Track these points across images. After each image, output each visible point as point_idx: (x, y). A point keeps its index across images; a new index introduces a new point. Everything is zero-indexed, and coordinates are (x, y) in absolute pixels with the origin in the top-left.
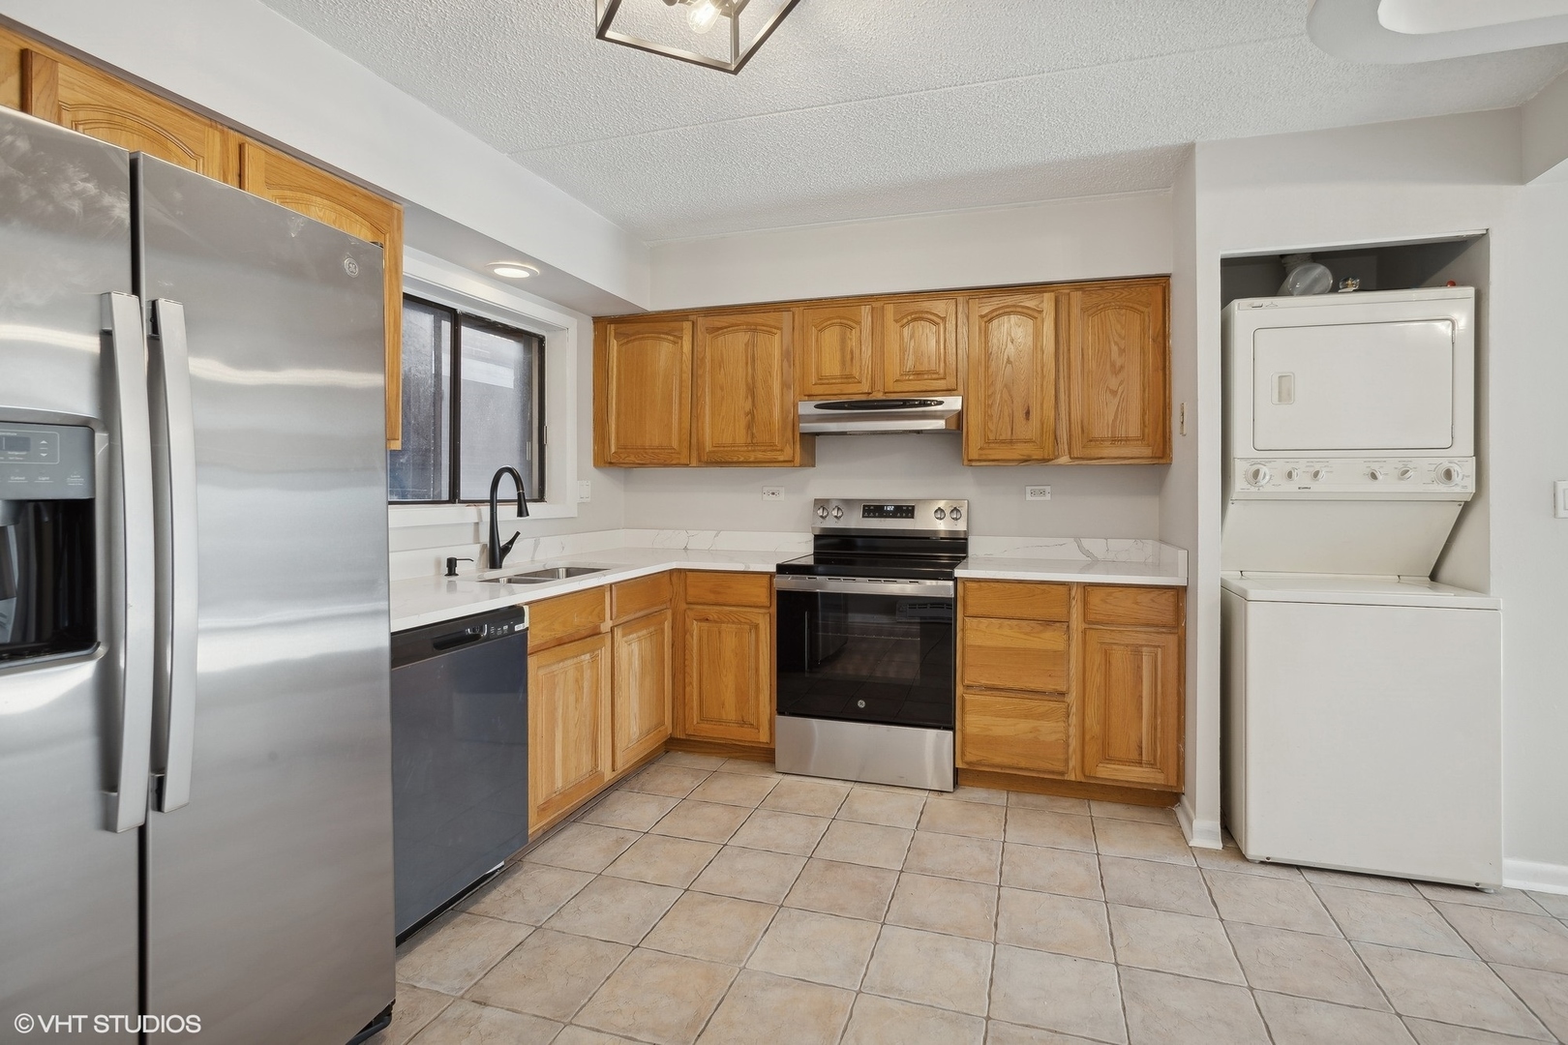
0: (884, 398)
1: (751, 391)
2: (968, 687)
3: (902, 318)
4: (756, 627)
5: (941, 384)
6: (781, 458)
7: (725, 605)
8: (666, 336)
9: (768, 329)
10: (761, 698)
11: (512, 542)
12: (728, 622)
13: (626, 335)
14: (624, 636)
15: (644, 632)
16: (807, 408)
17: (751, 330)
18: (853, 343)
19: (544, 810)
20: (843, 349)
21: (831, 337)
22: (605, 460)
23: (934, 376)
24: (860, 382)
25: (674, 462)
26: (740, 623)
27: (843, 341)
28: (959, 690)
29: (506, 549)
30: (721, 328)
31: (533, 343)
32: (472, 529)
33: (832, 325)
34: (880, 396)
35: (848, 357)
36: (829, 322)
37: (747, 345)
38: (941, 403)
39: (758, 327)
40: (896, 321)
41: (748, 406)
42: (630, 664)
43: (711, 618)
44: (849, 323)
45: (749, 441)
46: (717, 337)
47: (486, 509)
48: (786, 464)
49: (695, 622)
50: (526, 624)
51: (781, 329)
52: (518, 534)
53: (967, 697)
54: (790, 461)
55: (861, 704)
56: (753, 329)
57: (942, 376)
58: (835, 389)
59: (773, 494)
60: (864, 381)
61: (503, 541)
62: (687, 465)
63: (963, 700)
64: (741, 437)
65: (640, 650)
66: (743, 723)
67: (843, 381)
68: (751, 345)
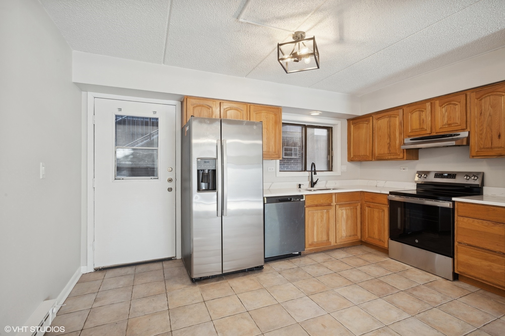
0: (436, 135)
1: (389, 136)
2: (459, 243)
3: (443, 105)
4: (384, 210)
5: (460, 128)
6: (399, 157)
7: (376, 203)
8: (365, 122)
9: (395, 116)
10: (385, 233)
11: (317, 181)
12: (376, 209)
13: (355, 123)
14: (339, 207)
15: (349, 208)
16: (407, 140)
17: (389, 117)
18: (423, 116)
19: (310, 245)
20: (420, 119)
21: (416, 115)
22: (351, 159)
23: (456, 125)
24: (426, 130)
25: (367, 160)
26: (379, 209)
27: (420, 116)
28: (456, 244)
29: (315, 183)
30: (380, 118)
31: (329, 129)
32: (308, 177)
33: (416, 111)
34: (434, 134)
35: (422, 122)
36: (415, 110)
37: (388, 122)
38: (459, 135)
39: (392, 116)
40: (440, 106)
41: (388, 141)
42: (342, 216)
43: (371, 206)
44: (422, 109)
45: (389, 152)
46: (379, 120)
47: (310, 173)
48: (401, 159)
49: (367, 207)
50: (304, 199)
51: (398, 115)
52: (318, 179)
53: (458, 247)
54: (402, 158)
55: (417, 241)
56: (390, 117)
57: (459, 124)
58: (417, 133)
59: (404, 169)
60: (428, 129)
61: (314, 181)
62: (371, 161)
63: (457, 248)
64: (386, 151)
65: (346, 212)
66: (380, 240)
67: (420, 130)
68: (389, 122)
